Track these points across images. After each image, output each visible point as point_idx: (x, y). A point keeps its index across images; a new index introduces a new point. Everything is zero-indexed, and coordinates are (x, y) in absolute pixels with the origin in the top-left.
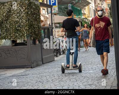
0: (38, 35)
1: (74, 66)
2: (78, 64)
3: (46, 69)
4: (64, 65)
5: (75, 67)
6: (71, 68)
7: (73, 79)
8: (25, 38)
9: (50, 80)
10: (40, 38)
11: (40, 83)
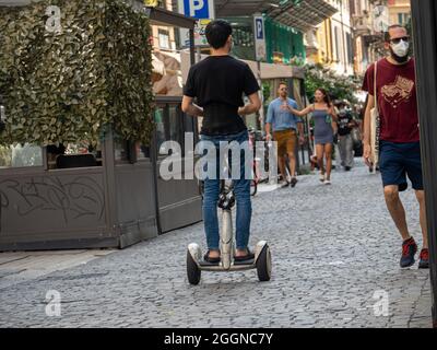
0: (143, 126)
1: (238, 254)
2: (256, 247)
3: (170, 251)
4: (199, 250)
5: (243, 260)
7: (272, 291)
11: (148, 303)
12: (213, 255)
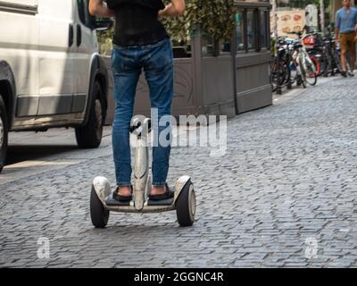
0: (226, 26)
1: (154, 192)
3: (245, 129)
7: (327, 164)
8: (186, 36)
9: (258, 163)
10: (231, 35)
11: (227, 171)
12: (124, 192)
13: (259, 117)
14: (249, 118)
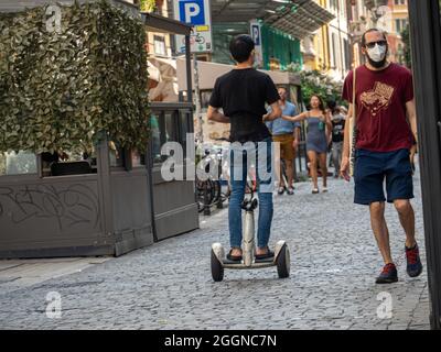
1: (258, 252)
4: (222, 249)
5: (264, 258)
6: (247, 261)
9: (183, 301)
12: (236, 253)
13: (184, 243)
14: (170, 245)
